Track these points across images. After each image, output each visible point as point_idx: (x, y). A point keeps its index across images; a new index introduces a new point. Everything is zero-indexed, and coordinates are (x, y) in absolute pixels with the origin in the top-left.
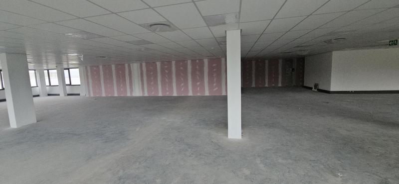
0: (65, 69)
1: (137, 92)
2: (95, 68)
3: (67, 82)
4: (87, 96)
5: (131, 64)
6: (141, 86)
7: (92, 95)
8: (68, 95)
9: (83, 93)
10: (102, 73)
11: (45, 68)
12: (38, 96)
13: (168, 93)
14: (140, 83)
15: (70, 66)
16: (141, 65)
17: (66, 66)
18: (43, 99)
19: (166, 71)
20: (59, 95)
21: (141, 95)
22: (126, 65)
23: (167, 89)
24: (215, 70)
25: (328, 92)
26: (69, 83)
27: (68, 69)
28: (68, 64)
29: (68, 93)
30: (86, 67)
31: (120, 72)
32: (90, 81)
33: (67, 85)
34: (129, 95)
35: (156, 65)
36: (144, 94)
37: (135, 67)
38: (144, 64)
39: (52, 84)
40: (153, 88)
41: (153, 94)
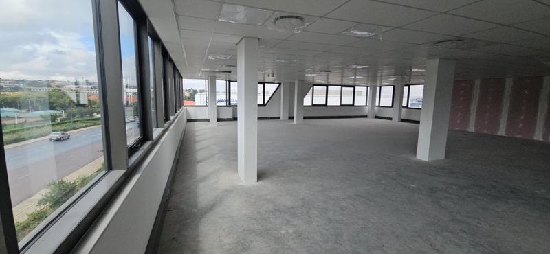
0: (406, 86)
3: (404, 104)
8: (403, 120)
11: (379, 84)
12: (365, 117)
18: (371, 121)
20: (391, 119)
26: (406, 105)
29: (403, 117)
33: (404, 107)
34: (537, 137)
39: (381, 105)
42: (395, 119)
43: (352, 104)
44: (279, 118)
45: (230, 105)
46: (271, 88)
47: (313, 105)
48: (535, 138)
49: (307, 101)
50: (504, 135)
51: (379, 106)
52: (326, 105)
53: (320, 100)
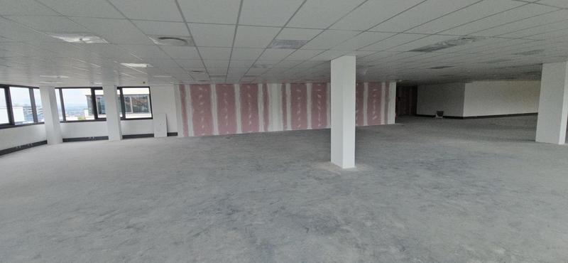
1: (276, 126)
2: (201, 89)
4: (181, 135)
5: (268, 85)
6: (282, 116)
7: (191, 133)
8: (125, 137)
10: (214, 97)
12: (45, 142)
13: (319, 125)
14: (281, 112)
16: (284, 87)
19: (319, 96)
20: (106, 138)
21: (281, 129)
22: (260, 86)
23: (319, 120)
24: (375, 96)
25: (462, 118)
26: (127, 117)
29: (125, 133)
30: (182, 88)
31: (249, 96)
32: (189, 110)
34: (261, 130)
35: (306, 88)
36: (286, 128)
37: (274, 89)
38: (288, 86)
40: (299, 119)
41: (299, 127)
42: (115, 136)
43: (6, 121)
51: (65, 121)
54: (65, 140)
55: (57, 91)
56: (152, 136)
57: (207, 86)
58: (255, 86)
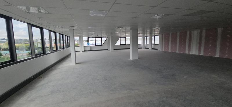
0: (153, 36)
1: (194, 52)
2: (167, 35)
3: (153, 43)
4: (161, 50)
5: (192, 32)
6: (198, 47)
7: (163, 50)
8: (153, 49)
9: (159, 49)
10: (170, 38)
11: (145, 36)
12: (142, 48)
14: (198, 45)
15: (155, 34)
16: (201, 32)
17: (153, 35)
18: (143, 50)
20: (149, 48)
21: (197, 54)
22: (188, 33)
23: (227, 52)
26: (154, 43)
27: (154, 36)
28: (154, 33)
29: (153, 48)
30: (163, 35)
31: (183, 37)
32: (164, 42)
33: (153, 44)
34: (187, 52)
35: (217, 31)
36: (200, 54)
38: (204, 31)
39: (147, 43)
40: (210, 50)
41: (209, 54)
42: (150, 48)
44: (107, 50)
45: (89, 46)
46: (104, 39)
47: (121, 45)
48: (186, 53)
49: (118, 43)
50: (178, 52)
52: (126, 44)
53: (123, 42)
54: (145, 48)
55: (146, 37)
56: (157, 49)
57: (169, 34)
58: (186, 33)
